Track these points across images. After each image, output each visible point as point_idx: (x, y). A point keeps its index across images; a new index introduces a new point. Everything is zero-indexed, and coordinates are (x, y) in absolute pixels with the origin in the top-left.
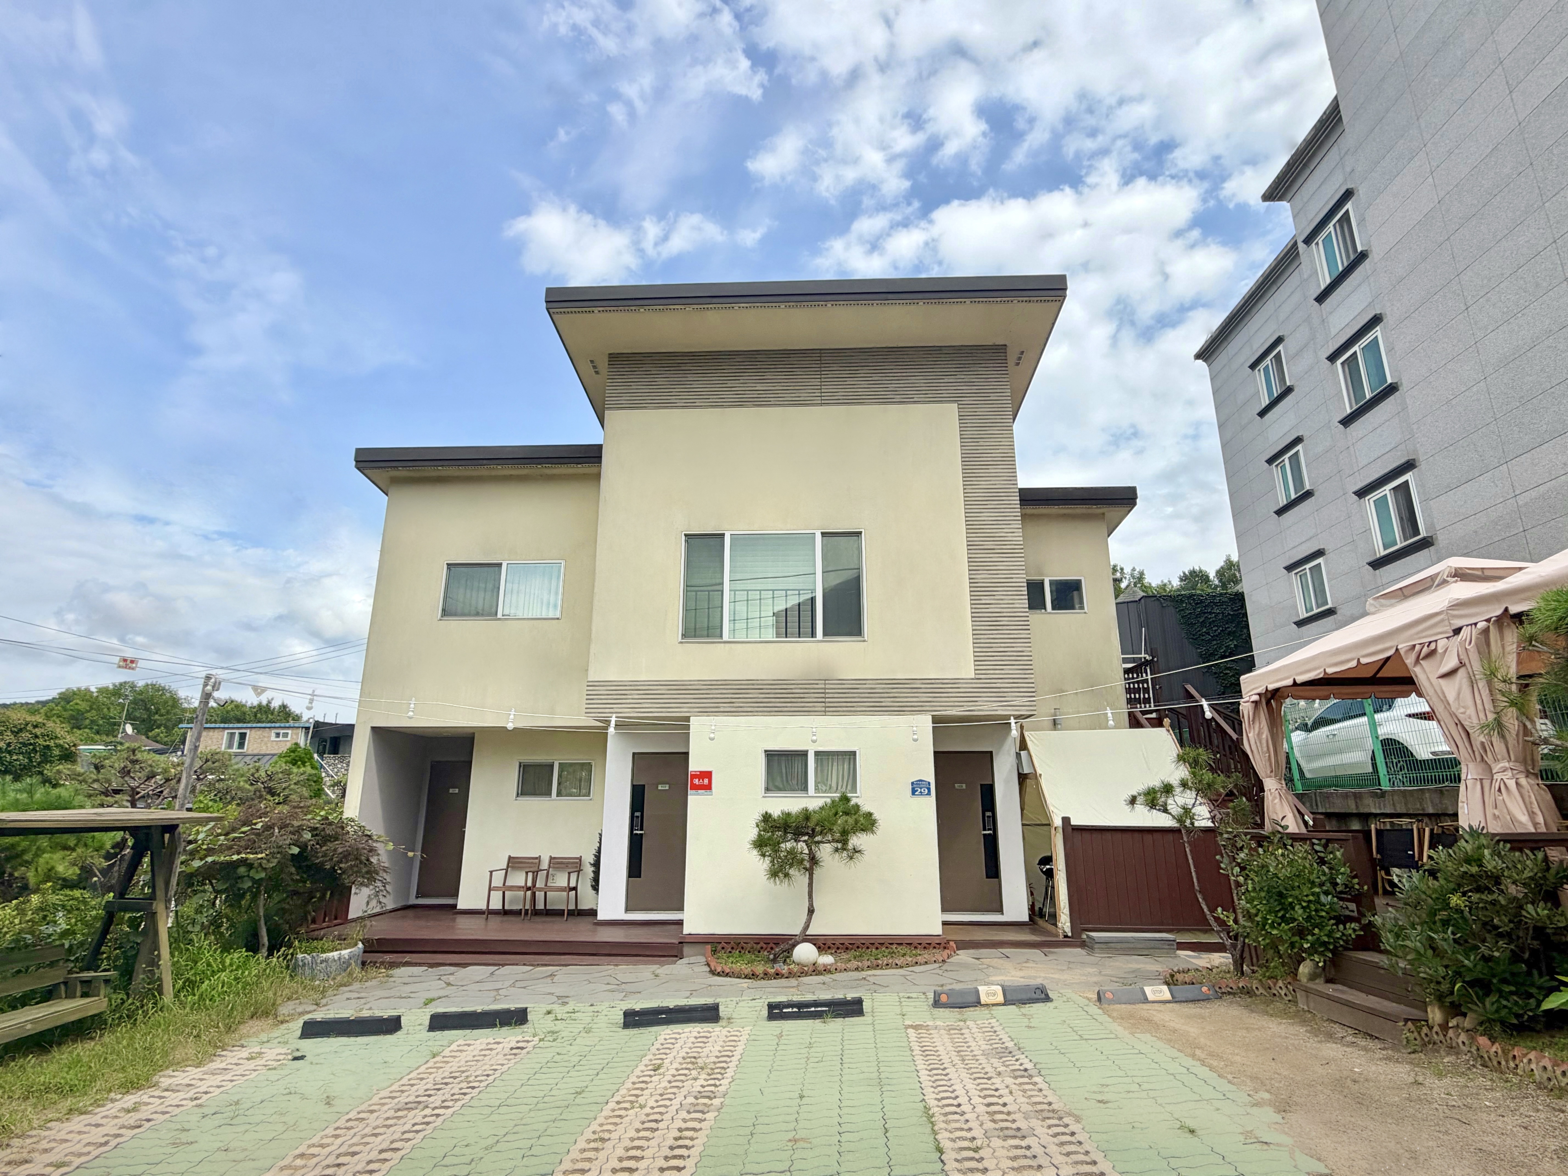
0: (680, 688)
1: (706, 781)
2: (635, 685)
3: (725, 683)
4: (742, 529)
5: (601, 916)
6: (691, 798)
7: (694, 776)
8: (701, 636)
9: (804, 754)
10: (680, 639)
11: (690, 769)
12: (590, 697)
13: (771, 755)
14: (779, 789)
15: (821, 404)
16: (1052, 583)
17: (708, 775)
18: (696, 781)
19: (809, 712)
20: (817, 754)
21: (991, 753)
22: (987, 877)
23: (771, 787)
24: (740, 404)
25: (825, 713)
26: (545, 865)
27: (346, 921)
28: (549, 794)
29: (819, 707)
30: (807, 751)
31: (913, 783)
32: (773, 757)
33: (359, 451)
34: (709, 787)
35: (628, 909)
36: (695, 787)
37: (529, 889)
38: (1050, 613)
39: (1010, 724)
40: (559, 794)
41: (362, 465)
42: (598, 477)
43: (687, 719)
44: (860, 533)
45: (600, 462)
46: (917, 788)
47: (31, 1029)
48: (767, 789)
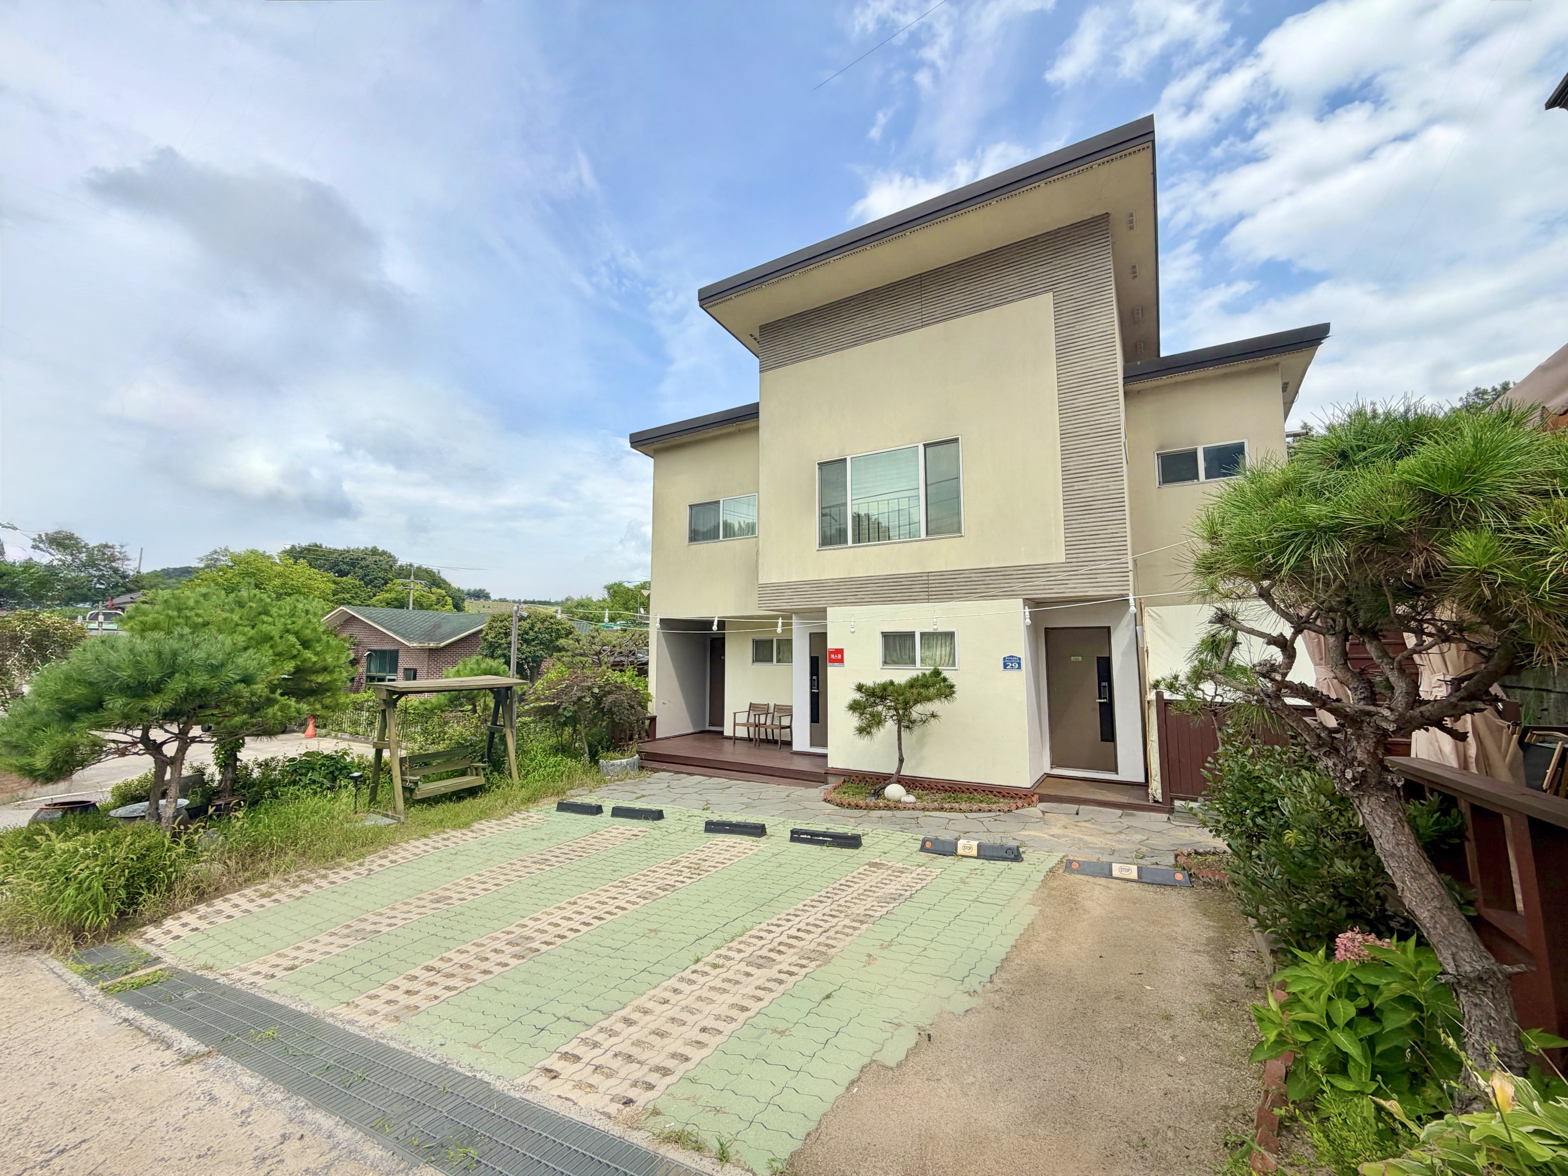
0: (819, 585)
1: (840, 656)
2: (789, 586)
3: (851, 580)
4: (860, 451)
5: (795, 748)
6: (829, 669)
7: (831, 653)
8: (836, 544)
9: (912, 635)
10: (818, 548)
11: (829, 647)
12: (761, 596)
13: (886, 636)
14: (895, 663)
15: (922, 326)
16: (1207, 451)
17: (841, 651)
18: (833, 656)
19: (915, 601)
20: (923, 635)
21: (1109, 628)
22: (1102, 740)
23: (888, 661)
24: (856, 343)
25: (928, 600)
26: (771, 710)
27: (655, 739)
28: (771, 661)
29: (923, 595)
30: (914, 632)
31: (1004, 659)
32: (889, 638)
33: (632, 436)
34: (841, 661)
35: (812, 745)
36: (833, 661)
37: (757, 726)
38: (1203, 483)
39: (1128, 600)
40: (779, 661)
41: (636, 444)
42: (757, 429)
43: (824, 610)
44: (958, 439)
45: (758, 417)
46: (1011, 662)
47: (444, 791)
48: (885, 663)
